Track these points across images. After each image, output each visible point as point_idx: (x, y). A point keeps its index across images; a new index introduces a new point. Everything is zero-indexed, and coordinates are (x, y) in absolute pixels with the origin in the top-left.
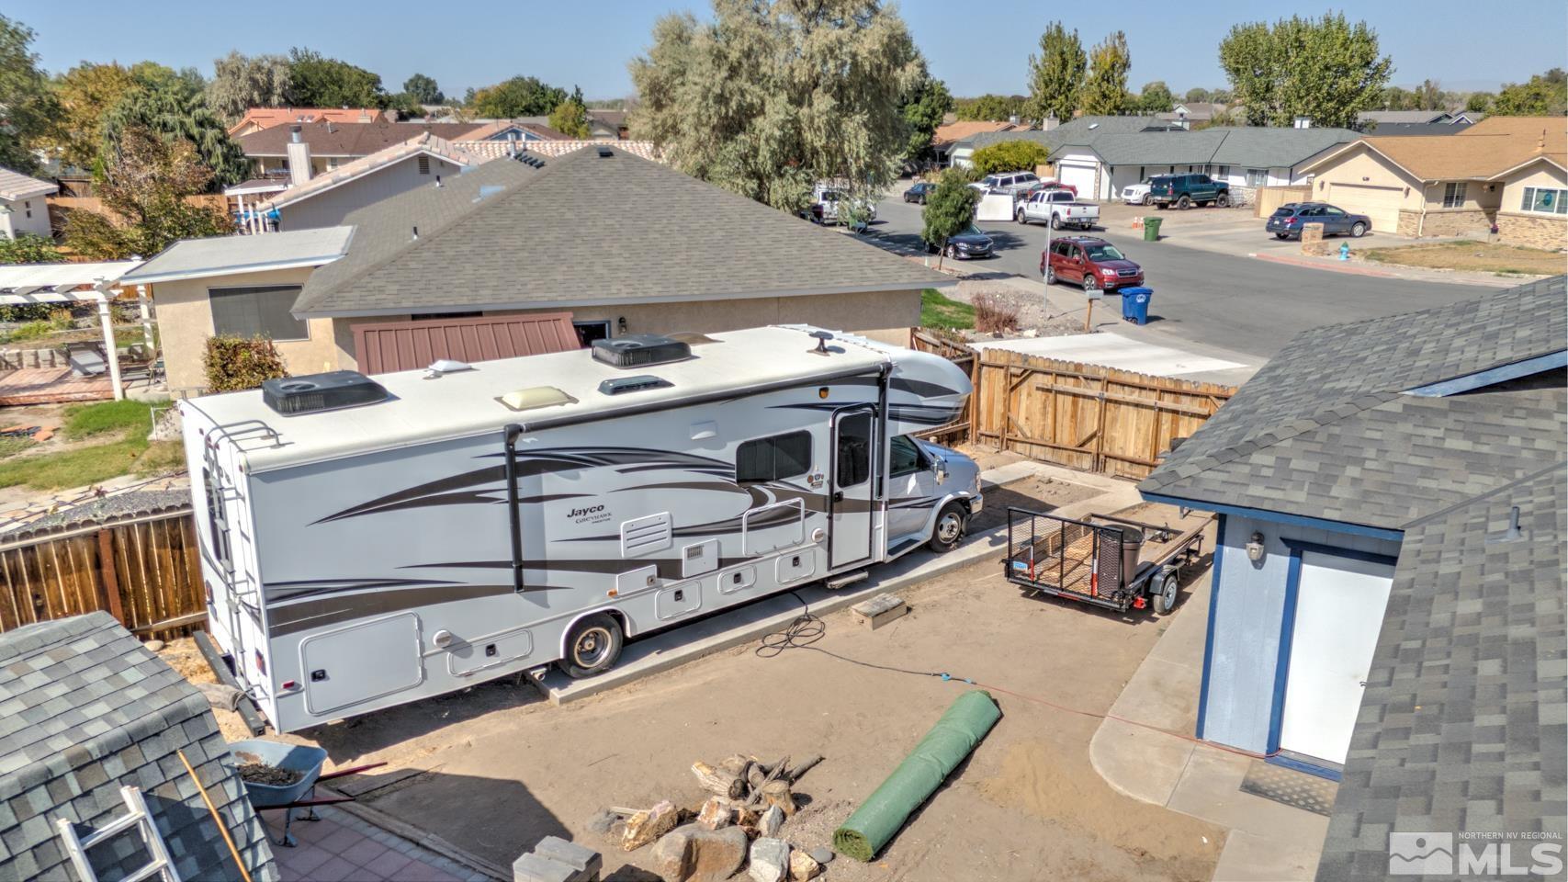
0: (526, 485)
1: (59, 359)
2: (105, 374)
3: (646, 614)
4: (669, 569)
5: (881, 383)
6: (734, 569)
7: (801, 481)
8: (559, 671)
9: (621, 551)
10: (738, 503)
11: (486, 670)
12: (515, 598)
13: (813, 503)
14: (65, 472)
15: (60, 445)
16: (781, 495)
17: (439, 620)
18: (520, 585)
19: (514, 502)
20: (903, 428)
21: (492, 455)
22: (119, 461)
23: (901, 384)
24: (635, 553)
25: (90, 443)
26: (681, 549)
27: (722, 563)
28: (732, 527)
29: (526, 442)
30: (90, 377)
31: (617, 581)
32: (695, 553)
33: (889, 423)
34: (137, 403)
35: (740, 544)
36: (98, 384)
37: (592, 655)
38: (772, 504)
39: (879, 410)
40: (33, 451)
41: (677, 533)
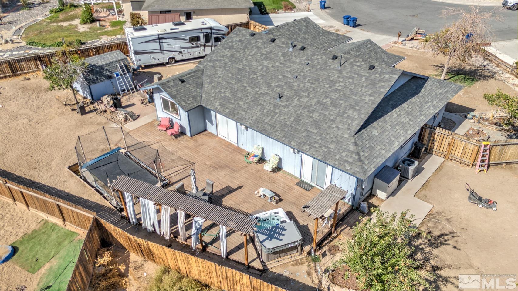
0: (161, 41)
1: (107, 11)
2: (115, 15)
3: (178, 57)
4: (181, 52)
5: (211, 29)
6: (190, 53)
7: (199, 42)
8: (167, 63)
9: (174, 50)
10: (190, 45)
11: (158, 62)
12: (161, 54)
13: (201, 45)
14: (112, 33)
15: (110, 29)
16: (196, 44)
17: (152, 56)
18: (161, 53)
19: (160, 43)
20: (215, 36)
21: (157, 37)
22: (119, 32)
23: (214, 29)
24: (176, 50)
25: (114, 28)
26: (182, 50)
27: (188, 52)
28: (189, 48)
29: (160, 36)
30: (113, 15)
31: (174, 53)
32: (184, 51)
33: (213, 35)
34: (121, 21)
35: (190, 50)
36: (114, 17)
37: (172, 62)
38: (195, 45)
39: (211, 33)
40: (106, 29)
41: (181, 48)
